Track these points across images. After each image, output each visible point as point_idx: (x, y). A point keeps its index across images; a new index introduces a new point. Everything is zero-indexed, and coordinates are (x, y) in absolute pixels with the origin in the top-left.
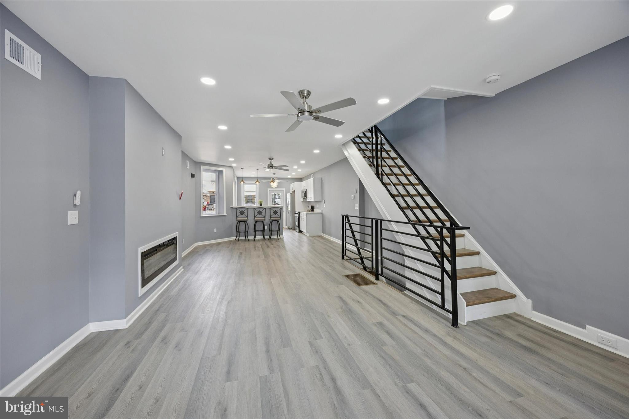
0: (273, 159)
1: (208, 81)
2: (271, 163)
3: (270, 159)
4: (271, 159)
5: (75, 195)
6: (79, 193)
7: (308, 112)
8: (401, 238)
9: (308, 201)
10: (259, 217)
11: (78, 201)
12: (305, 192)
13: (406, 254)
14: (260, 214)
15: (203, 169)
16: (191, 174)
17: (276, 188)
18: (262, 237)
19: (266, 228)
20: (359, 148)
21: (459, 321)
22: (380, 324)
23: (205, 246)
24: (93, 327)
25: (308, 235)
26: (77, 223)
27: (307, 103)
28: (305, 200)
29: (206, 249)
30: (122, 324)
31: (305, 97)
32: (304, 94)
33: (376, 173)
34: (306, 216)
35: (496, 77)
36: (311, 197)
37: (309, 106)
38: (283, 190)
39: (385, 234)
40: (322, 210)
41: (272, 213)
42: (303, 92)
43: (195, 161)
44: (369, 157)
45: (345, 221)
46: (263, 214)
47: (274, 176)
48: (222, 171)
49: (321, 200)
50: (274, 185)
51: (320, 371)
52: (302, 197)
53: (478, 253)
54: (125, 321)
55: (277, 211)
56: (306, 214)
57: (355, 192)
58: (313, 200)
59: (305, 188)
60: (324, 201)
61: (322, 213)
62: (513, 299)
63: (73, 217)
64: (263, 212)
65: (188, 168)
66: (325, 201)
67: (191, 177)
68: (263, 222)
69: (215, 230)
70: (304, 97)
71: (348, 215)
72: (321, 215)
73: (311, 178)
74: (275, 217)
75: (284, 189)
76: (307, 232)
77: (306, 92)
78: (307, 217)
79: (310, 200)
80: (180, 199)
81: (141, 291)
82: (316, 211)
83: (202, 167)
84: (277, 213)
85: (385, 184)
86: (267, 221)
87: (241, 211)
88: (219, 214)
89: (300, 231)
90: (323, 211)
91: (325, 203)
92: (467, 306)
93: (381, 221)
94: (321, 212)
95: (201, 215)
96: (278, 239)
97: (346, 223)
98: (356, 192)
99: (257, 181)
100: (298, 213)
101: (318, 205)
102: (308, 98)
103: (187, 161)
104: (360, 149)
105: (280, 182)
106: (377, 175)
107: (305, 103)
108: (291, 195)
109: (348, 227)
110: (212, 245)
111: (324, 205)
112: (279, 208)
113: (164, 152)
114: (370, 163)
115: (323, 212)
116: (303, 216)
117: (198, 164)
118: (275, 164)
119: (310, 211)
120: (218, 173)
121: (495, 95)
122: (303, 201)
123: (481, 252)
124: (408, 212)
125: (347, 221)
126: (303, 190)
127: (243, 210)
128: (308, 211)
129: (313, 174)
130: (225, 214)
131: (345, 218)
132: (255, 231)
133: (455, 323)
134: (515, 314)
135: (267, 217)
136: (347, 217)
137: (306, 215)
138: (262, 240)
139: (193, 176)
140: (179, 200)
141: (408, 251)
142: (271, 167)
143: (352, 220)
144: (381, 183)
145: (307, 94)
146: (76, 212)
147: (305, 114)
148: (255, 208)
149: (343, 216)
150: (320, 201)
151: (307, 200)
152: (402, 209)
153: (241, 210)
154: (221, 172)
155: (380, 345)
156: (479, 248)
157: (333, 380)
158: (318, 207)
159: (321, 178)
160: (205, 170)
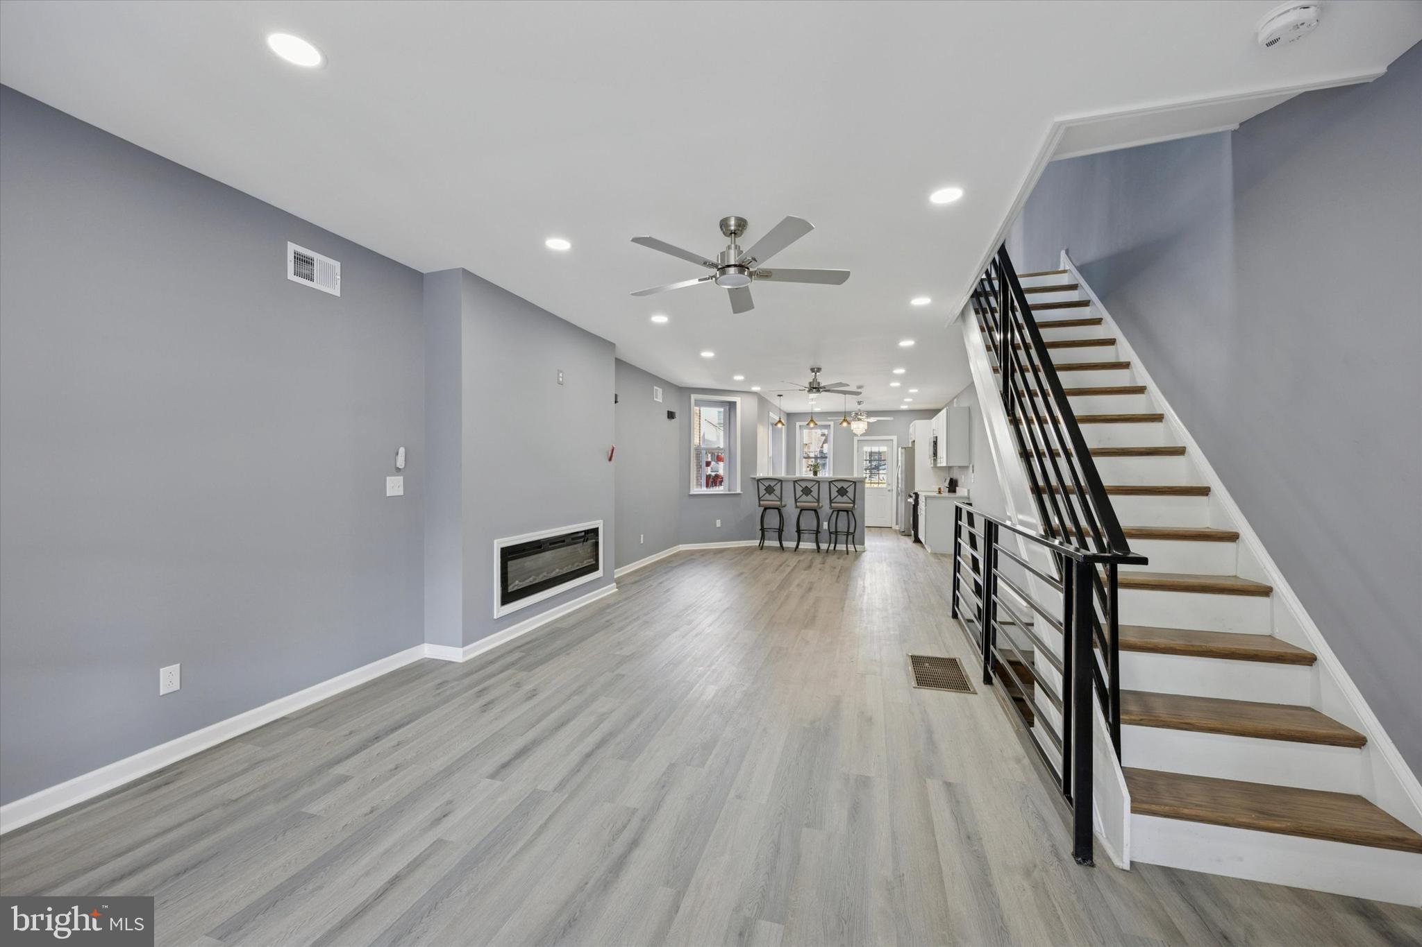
0: (819, 370)
1: (558, 244)
2: (815, 379)
3: (812, 370)
4: (816, 370)
5: (397, 454)
6: (402, 451)
7: (734, 265)
9: (943, 465)
10: (808, 501)
11: (400, 462)
12: (933, 443)
14: (807, 495)
15: (695, 400)
16: (668, 412)
17: (863, 435)
18: (813, 546)
19: (825, 525)
22: (864, 782)
23: (692, 553)
24: (428, 651)
26: (402, 494)
28: (935, 465)
29: (688, 559)
30: (456, 654)
31: (734, 233)
32: (730, 226)
37: (738, 253)
38: (892, 440)
40: (969, 491)
41: (834, 494)
42: (727, 223)
43: (680, 386)
46: (815, 493)
47: (859, 407)
48: (735, 402)
49: (966, 465)
50: (859, 427)
51: (630, 820)
52: (929, 456)
53: (1308, 660)
54: (460, 650)
55: (848, 490)
58: (951, 464)
59: (934, 435)
61: (968, 498)
63: (395, 486)
64: (815, 490)
65: (660, 400)
66: (973, 467)
67: (668, 417)
68: (815, 511)
69: (718, 523)
70: (731, 234)
73: (943, 412)
74: (843, 502)
75: (895, 438)
77: (732, 222)
80: (610, 459)
81: (499, 611)
83: (693, 397)
84: (845, 494)
86: (826, 509)
87: (769, 486)
88: (729, 491)
89: (917, 540)
90: (971, 493)
91: (973, 470)
92: (1134, 810)
94: (966, 494)
95: (689, 492)
96: (848, 554)
99: (812, 421)
100: (914, 496)
101: (963, 478)
102: (741, 236)
103: (655, 388)
105: (878, 420)
108: (904, 450)
110: (704, 553)
111: (973, 476)
112: (851, 481)
113: (562, 377)
115: (971, 496)
116: (924, 502)
117: (684, 392)
118: (824, 380)
120: (727, 408)
122: (931, 466)
123: (1319, 656)
126: (931, 439)
127: (772, 484)
128: (940, 490)
130: (739, 491)
132: (799, 531)
133: (1084, 852)
135: (825, 503)
138: (812, 551)
139: (671, 415)
140: (608, 462)
142: (816, 388)
145: (736, 225)
146: (401, 479)
148: (796, 481)
150: (967, 467)
151: (940, 465)
153: (767, 484)
154: (732, 405)
155: (805, 822)
156: (1314, 641)
157: (634, 844)
160: (699, 403)
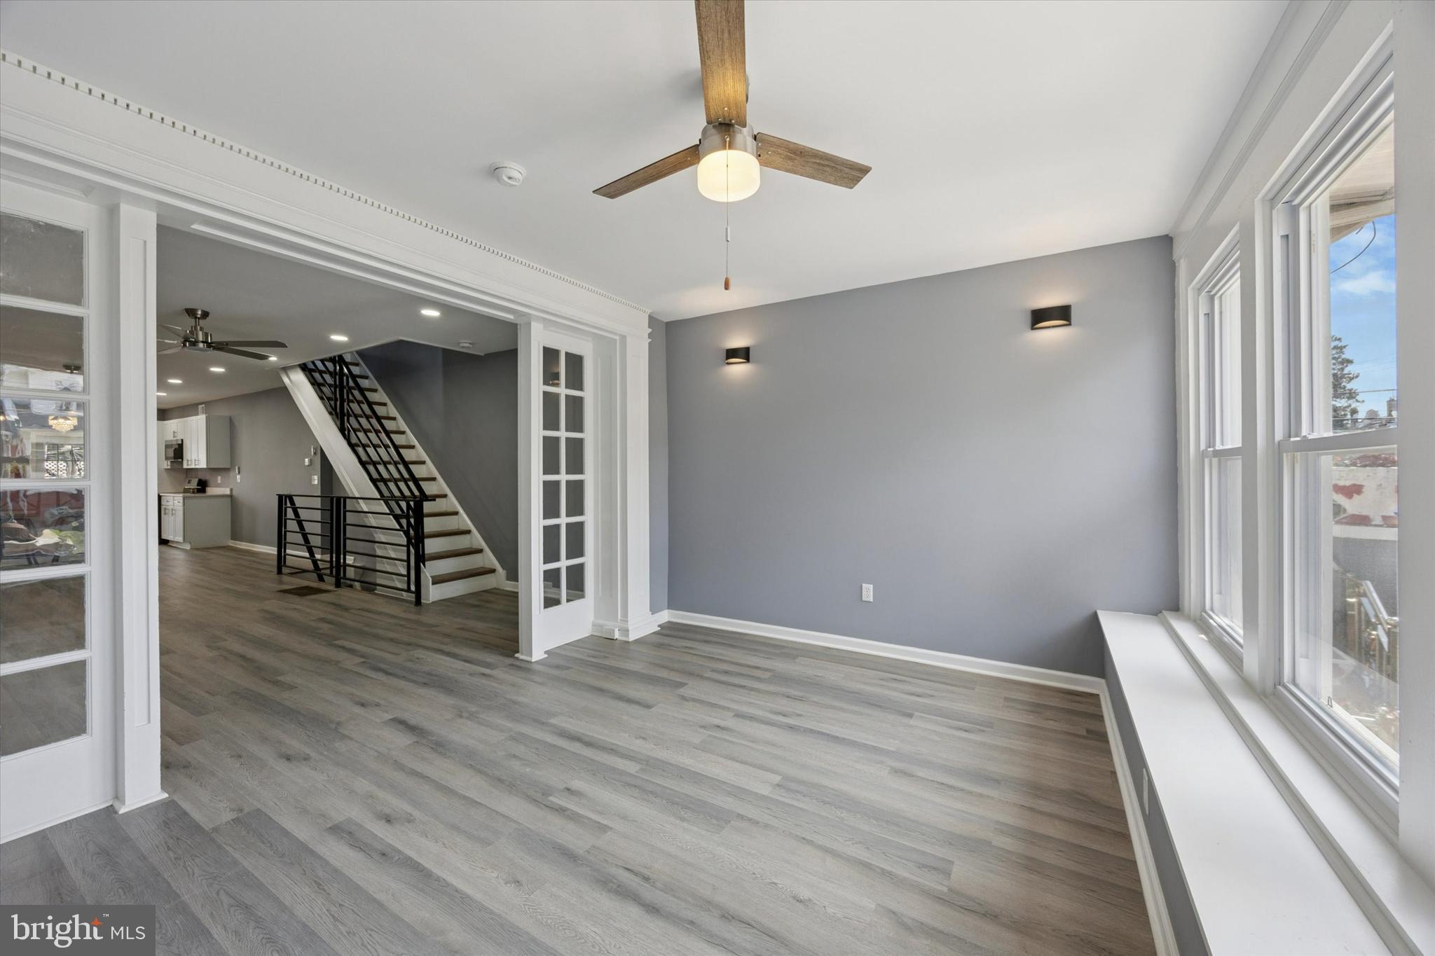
7: (203, 342)
8: (372, 521)
9: (187, 469)
12: (177, 447)
13: (377, 540)
20: (313, 381)
21: (423, 601)
25: (188, 547)
27: (201, 329)
28: (176, 466)
31: (199, 319)
32: (197, 314)
33: (339, 426)
34: (181, 504)
35: (467, 345)
36: (197, 457)
37: (206, 335)
39: (351, 518)
40: (231, 490)
42: (194, 311)
44: (329, 399)
45: (286, 504)
49: (229, 467)
52: (167, 458)
53: (466, 533)
56: (182, 498)
57: (312, 454)
58: (205, 466)
59: (179, 437)
60: (237, 468)
61: (231, 496)
62: (493, 574)
66: (239, 468)
70: (196, 318)
71: (292, 494)
72: (230, 499)
73: (197, 414)
76: (184, 541)
77: (199, 312)
78: (184, 505)
79: (193, 466)
82: (211, 491)
85: (352, 446)
90: (234, 490)
91: (239, 472)
92: (433, 584)
93: (345, 499)
94: (228, 493)
97: (288, 509)
98: (315, 453)
101: (219, 478)
102: (204, 321)
104: (314, 383)
106: (342, 430)
107: (199, 328)
109: (290, 513)
111: (238, 477)
114: (330, 410)
115: (234, 493)
116: (171, 503)
119: (193, 493)
121: (485, 355)
122: (169, 467)
123: (471, 530)
124: (381, 485)
125: (289, 505)
126: (172, 441)
128: (186, 491)
129: (203, 405)
131: (285, 501)
133: (418, 602)
134: (495, 589)
136: (290, 498)
137: (182, 501)
141: (381, 536)
143: (299, 502)
144: (347, 445)
145: (201, 314)
147: (198, 346)
149: (280, 497)
150: (226, 470)
151: (185, 466)
152: (373, 481)
158: (219, 482)
159: (231, 419)
